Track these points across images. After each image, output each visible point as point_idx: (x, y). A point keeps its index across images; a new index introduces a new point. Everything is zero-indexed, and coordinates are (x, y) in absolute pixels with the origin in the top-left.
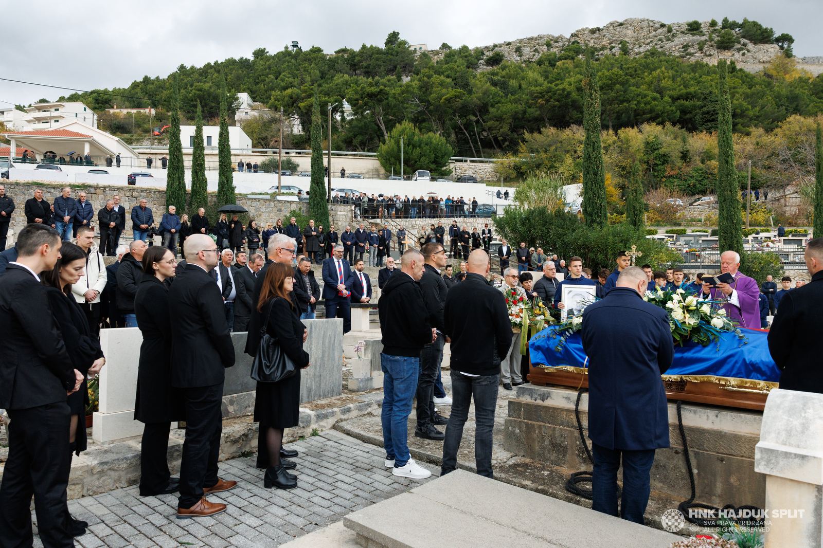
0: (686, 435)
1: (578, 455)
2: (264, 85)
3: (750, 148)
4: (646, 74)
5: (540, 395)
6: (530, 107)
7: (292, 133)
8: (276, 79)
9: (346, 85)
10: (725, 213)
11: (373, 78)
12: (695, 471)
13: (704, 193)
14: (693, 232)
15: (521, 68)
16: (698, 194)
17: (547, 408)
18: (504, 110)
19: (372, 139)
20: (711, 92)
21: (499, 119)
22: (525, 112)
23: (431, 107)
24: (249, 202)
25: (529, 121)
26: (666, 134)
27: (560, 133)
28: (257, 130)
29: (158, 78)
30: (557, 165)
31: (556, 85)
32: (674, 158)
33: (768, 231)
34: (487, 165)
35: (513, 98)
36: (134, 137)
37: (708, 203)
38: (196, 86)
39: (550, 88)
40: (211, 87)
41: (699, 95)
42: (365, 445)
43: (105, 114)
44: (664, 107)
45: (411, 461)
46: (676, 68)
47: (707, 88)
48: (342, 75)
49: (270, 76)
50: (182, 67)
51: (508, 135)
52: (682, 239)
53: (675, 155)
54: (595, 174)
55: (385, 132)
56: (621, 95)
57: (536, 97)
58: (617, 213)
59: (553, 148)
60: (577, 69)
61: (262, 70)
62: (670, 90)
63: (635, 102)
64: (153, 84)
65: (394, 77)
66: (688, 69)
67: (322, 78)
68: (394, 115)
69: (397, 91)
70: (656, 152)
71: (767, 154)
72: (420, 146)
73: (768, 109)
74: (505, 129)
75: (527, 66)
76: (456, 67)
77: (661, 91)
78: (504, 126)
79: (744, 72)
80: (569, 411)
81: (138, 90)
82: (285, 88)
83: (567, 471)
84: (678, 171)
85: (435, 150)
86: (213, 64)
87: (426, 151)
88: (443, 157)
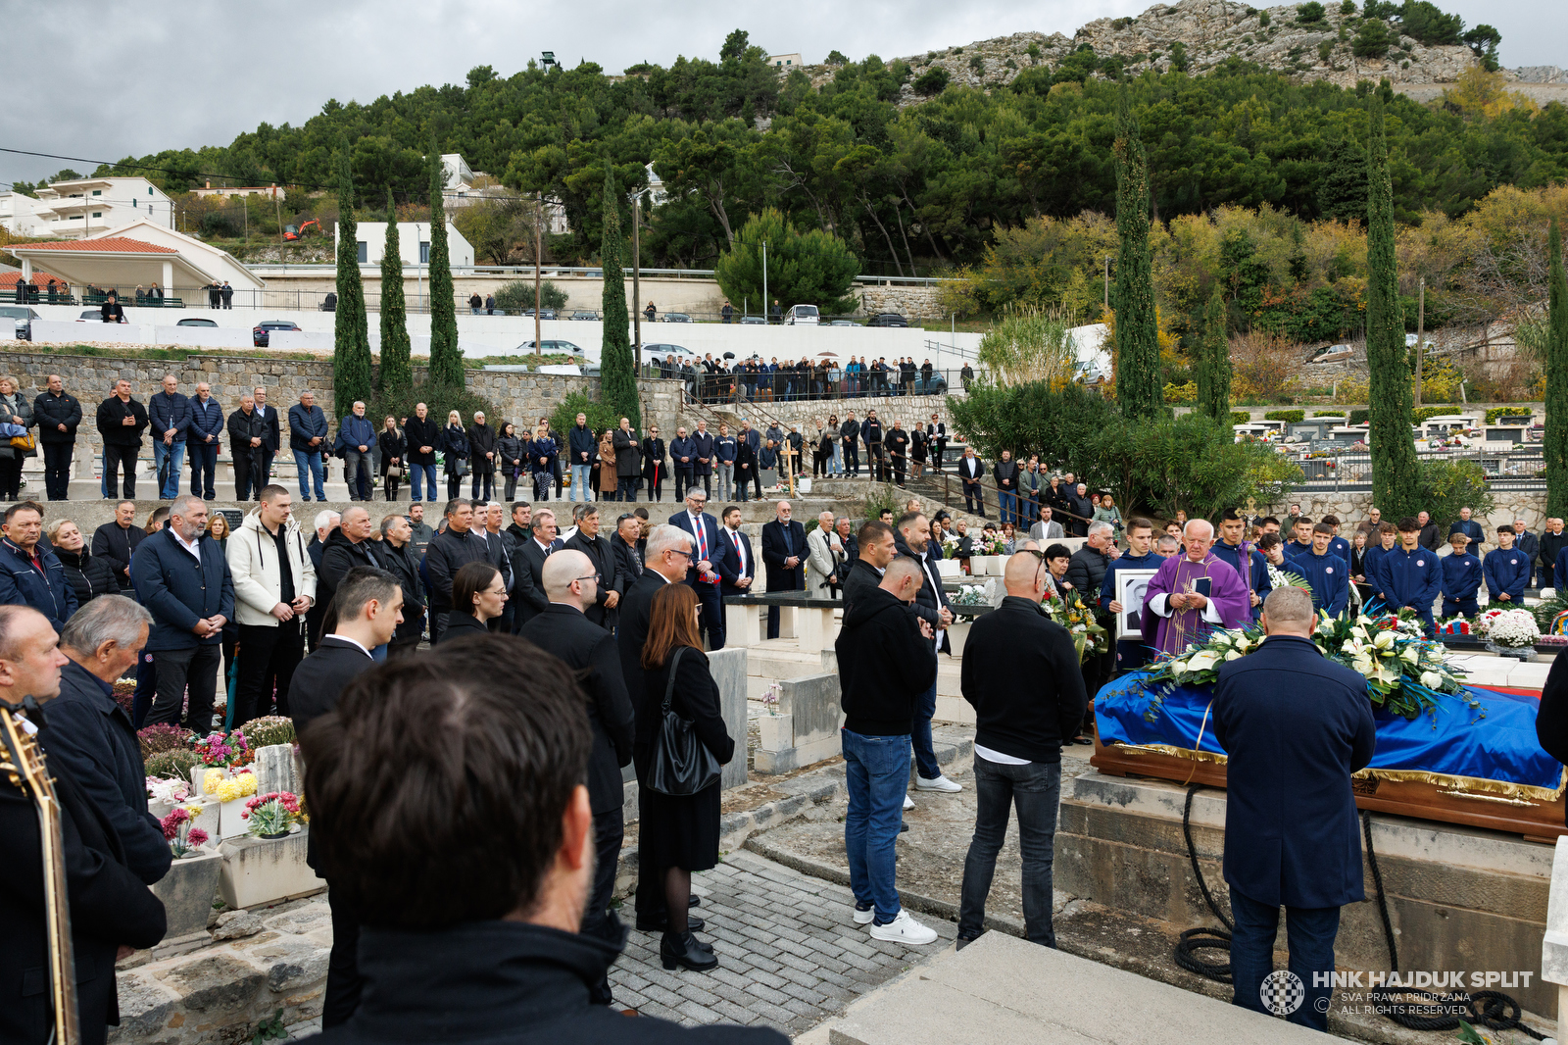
0: (1381, 870)
1: (1189, 900)
2: (491, 138)
3: (1419, 250)
4: (1222, 108)
5: (1117, 795)
6: (1001, 176)
7: (549, 231)
8: (515, 126)
9: (649, 136)
10: (1381, 388)
11: (700, 122)
12: (1397, 932)
13: (1334, 338)
14: (1316, 415)
15: (983, 100)
16: (1323, 340)
17: (1132, 818)
18: (954, 183)
19: (703, 242)
20: (1346, 144)
21: (945, 200)
22: (993, 187)
23: (815, 180)
24: (488, 380)
25: (1001, 203)
26: (1262, 227)
27: (1060, 225)
28: (483, 228)
29: (286, 126)
30: (1057, 288)
31: (1052, 134)
32: (1275, 273)
33: (1456, 412)
34: (923, 289)
35: (970, 159)
36: (247, 245)
37: (1343, 357)
38: (362, 143)
39: (1041, 140)
40: (390, 145)
41: (1324, 148)
42: (808, 879)
43: (190, 198)
44: (1257, 174)
45: (902, 913)
46: (1277, 95)
47: (1336, 136)
48: (639, 116)
49: (503, 121)
50: (332, 106)
51: (961, 231)
52: (1297, 430)
53: (1280, 268)
54: (1140, 319)
55: (728, 230)
56: (1175, 151)
57: (1014, 158)
58: (1173, 381)
59: (1048, 256)
60: (1089, 100)
61: (487, 109)
62: (1267, 140)
63: (1202, 165)
64: (277, 138)
65: (741, 119)
66: (1301, 96)
67: (602, 122)
68: (745, 197)
69: (751, 149)
70: (1244, 261)
71: (1452, 261)
72: (796, 256)
73: (1455, 173)
74: (957, 220)
75: (994, 95)
76: (857, 98)
77: (1249, 143)
78: (954, 215)
79: (1407, 102)
80: (1170, 823)
81: (249, 150)
82: (533, 145)
83: (1171, 927)
84: (1286, 298)
85: (826, 263)
86: (391, 99)
87: (808, 267)
88: (840, 276)
